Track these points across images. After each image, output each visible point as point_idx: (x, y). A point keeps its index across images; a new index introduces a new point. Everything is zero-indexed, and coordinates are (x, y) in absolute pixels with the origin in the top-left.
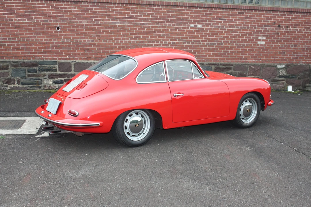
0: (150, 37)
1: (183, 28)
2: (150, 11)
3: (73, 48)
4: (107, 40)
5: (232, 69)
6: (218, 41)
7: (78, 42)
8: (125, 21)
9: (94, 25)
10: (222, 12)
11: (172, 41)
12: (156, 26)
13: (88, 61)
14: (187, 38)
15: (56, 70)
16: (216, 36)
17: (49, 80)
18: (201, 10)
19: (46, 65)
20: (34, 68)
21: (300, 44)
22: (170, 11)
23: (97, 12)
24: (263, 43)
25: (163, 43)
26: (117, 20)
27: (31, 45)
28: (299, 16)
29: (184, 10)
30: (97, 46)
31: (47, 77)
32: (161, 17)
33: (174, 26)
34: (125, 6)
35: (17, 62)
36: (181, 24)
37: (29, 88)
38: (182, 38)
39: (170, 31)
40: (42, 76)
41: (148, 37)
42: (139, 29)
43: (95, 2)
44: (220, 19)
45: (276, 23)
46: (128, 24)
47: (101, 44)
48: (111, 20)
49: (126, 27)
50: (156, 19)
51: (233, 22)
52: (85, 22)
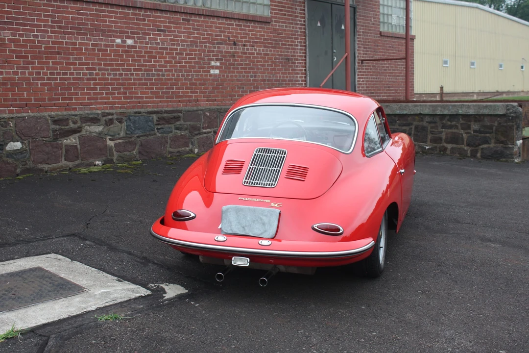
0: (51, 64)
1: (106, 45)
2: (48, 11)
5: (182, 119)
6: (159, 71)
8: (4, 29)
10: (160, 17)
11: (88, 72)
12: (60, 40)
14: (112, 65)
16: (154, 62)
18: (130, 12)
21: (261, 73)
22: (82, 11)
24: (217, 72)
25: (75, 76)
28: (257, 27)
29: (104, 11)
32: (68, 23)
33: (91, 42)
36: (101, 37)
38: (105, 65)
39: (84, 51)
41: (48, 63)
42: (31, 47)
44: (159, 30)
45: (231, 38)
46: (11, 37)
49: (7, 42)
50: (60, 27)
51: (177, 36)
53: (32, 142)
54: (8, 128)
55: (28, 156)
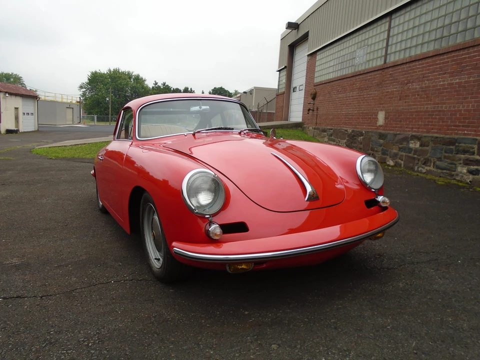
15: (473, 153)
17: (463, 167)
19: (465, 143)
20: (451, 147)
27: (456, 115)
31: (462, 162)
35: (437, 137)
37: (442, 175)
40: (457, 161)
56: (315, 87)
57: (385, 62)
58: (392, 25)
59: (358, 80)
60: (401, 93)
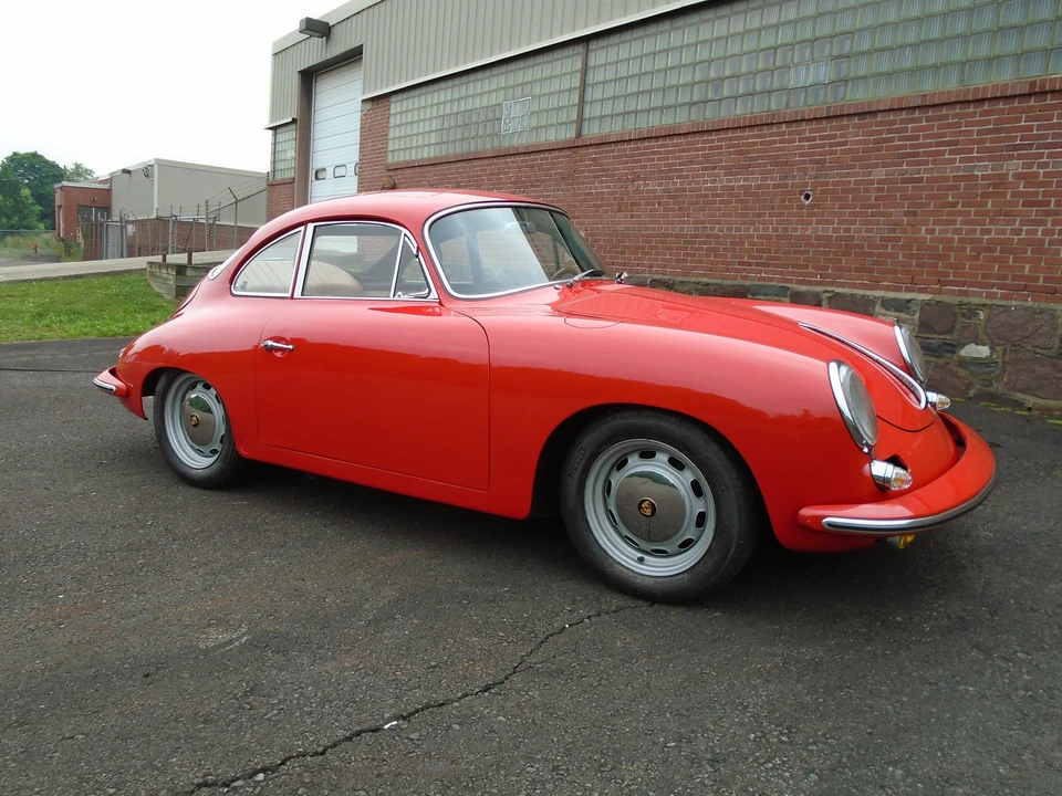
3: (836, 253)
4: (937, 228)
7: (852, 234)
8: (1011, 158)
9: (904, 181)
13: (868, 293)
19: (764, 294)
23: (917, 138)
26: (980, 159)
27: (742, 243)
30: (903, 248)
34: (1016, 104)
43: (915, 108)
46: (1020, 170)
47: (915, 240)
48: (961, 160)
49: (1010, 180)
52: (879, 174)
53: (1011, 351)
54: (974, 320)
55: (997, 372)
56: (390, 173)
57: (579, 135)
58: (591, 63)
59: (510, 165)
60: (622, 199)
